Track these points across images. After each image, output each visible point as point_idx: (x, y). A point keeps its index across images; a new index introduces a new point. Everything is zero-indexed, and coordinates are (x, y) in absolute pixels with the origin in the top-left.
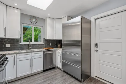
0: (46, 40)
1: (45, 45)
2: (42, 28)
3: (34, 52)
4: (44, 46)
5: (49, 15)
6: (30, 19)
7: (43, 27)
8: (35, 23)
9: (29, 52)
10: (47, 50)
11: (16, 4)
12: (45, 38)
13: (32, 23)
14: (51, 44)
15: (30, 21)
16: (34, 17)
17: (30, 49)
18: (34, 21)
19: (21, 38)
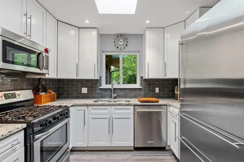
0: (146, 80)
1: (145, 90)
2: (138, 54)
3: (115, 105)
4: (142, 93)
5: (148, 22)
6: (114, 42)
7: (139, 52)
8: (123, 48)
9: (106, 105)
10: (143, 104)
11: (87, 21)
12: (143, 76)
13: (118, 47)
14: (157, 90)
15: (115, 45)
16: (121, 35)
17: (115, 98)
18: (121, 42)
19: (100, 77)
